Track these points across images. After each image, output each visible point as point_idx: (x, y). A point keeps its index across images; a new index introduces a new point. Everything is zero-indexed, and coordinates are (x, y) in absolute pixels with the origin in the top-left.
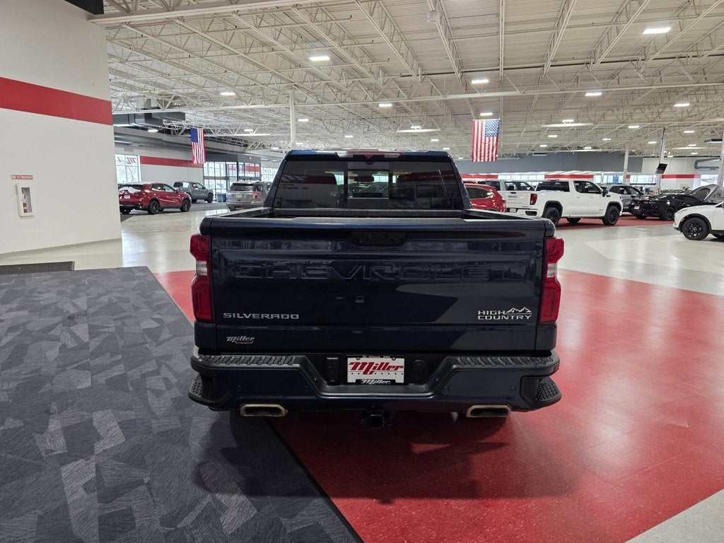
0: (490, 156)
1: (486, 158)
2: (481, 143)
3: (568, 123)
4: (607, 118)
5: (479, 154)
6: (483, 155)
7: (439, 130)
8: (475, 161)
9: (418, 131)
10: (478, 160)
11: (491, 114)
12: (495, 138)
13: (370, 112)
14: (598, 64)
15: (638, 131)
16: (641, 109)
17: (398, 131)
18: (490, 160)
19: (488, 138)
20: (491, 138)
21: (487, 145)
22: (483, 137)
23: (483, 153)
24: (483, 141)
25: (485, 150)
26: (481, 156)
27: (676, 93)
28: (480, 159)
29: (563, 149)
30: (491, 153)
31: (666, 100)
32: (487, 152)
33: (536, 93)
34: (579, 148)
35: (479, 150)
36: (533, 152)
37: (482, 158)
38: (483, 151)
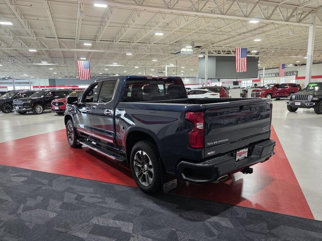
0: (87, 77)
1: (86, 78)
2: (82, 71)
3: (115, 65)
4: (128, 63)
5: (82, 76)
6: (84, 77)
7: (57, 64)
8: (80, 79)
9: (45, 64)
10: (82, 79)
11: (85, 59)
12: (88, 69)
13: (18, 53)
14: (136, 43)
15: (138, 68)
16: (140, 61)
17: (33, 64)
18: (88, 79)
19: (85, 69)
20: (87, 69)
21: (85, 72)
22: (83, 69)
23: (84, 76)
24: (83, 71)
25: (84, 74)
26: (83, 77)
27: (152, 56)
28: (83, 79)
29: (108, 75)
30: (87, 76)
31: (150, 58)
32: (86, 75)
33: (108, 52)
34: (114, 74)
35: (82, 74)
36: (95, 76)
37: (84, 78)
38: (84, 75)
